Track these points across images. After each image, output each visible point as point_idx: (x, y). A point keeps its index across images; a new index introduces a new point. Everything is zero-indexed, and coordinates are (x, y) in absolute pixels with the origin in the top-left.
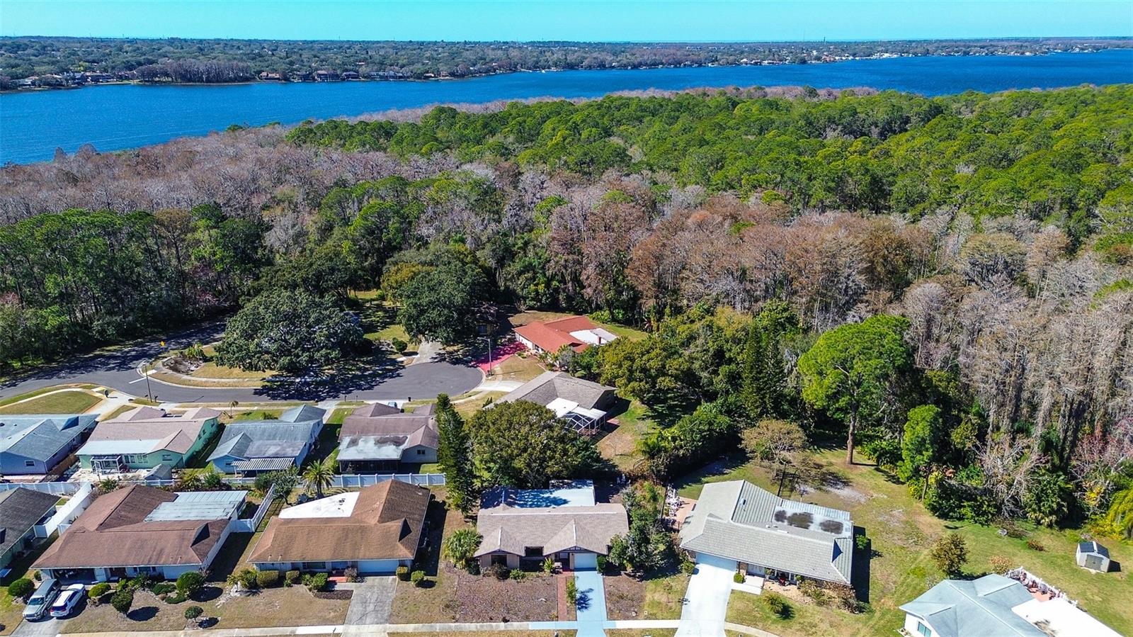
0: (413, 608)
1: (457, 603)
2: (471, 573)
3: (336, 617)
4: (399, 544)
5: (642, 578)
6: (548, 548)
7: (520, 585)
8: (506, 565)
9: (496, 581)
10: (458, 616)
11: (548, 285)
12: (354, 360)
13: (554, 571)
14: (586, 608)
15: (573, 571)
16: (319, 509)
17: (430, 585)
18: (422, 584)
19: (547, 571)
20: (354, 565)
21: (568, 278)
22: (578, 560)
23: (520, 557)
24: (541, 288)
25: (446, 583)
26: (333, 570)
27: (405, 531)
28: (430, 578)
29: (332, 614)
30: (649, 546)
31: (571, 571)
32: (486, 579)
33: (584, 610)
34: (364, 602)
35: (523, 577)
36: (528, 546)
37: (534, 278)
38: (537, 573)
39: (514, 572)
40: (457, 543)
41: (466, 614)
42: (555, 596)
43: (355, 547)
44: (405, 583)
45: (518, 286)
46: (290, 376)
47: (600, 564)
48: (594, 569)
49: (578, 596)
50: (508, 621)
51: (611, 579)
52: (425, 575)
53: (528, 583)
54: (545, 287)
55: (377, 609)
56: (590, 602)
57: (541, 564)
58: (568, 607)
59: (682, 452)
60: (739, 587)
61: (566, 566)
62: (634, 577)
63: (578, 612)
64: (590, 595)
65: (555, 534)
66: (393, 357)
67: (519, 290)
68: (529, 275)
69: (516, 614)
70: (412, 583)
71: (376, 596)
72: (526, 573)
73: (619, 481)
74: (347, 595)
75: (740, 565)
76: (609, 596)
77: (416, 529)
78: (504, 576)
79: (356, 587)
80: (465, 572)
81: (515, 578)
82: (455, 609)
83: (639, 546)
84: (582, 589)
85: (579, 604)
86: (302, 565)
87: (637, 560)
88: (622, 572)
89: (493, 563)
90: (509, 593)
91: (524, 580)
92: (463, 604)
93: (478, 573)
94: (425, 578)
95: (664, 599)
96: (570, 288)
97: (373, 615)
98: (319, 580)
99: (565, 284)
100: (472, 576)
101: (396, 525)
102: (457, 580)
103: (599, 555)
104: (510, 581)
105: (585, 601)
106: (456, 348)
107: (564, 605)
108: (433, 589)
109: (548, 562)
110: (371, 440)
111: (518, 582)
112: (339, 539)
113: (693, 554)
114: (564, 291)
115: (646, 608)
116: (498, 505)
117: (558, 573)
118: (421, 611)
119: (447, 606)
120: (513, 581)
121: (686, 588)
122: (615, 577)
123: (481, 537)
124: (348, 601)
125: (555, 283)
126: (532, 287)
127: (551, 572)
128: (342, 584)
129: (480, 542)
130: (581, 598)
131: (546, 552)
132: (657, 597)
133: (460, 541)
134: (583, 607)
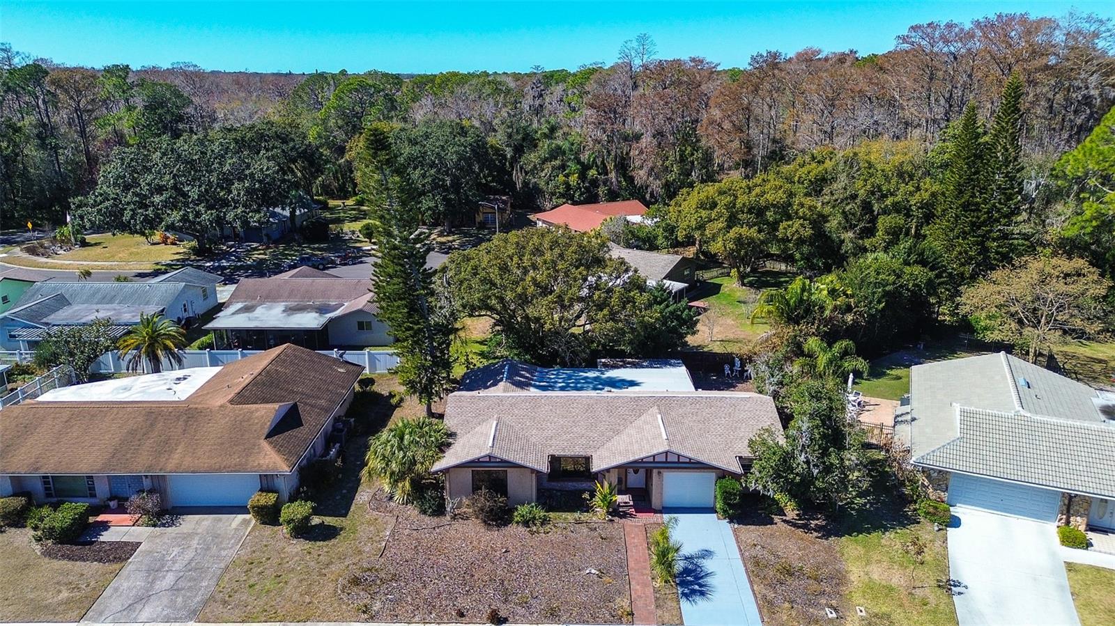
0: (268, 584)
1: (382, 575)
2: (424, 512)
3: (67, 602)
4: (265, 445)
5: (826, 533)
6: (600, 458)
7: (537, 538)
8: (504, 492)
9: (481, 528)
10: (377, 606)
11: (583, 176)
12: (299, 246)
13: (615, 512)
14: (702, 594)
15: (661, 512)
16: (126, 389)
17: (328, 533)
18: (303, 530)
19: (601, 511)
20: (157, 486)
21: (610, 166)
22: (671, 486)
23: (538, 473)
24: (573, 180)
25: (364, 531)
26: (111, 499)
27: (289, 421)
28: (329, 520)
29: (65, 594)
30: (846, 455)
31: (655, 512)
32: (457, 525)
33: (698, 598)
34: (155, 570)
35: (544, 522)
36: (557, 453)
37: (563, 167)
38: (577, 515)
39: (523, 510)
40: (395, 441)
41: (397, 602)
42: (623, 565)
43: (165, 446)
44: (268, 530)
45: (540, 180)
46: (198, 261)
47: (727, 496)
48: (712, 510)
49: (679, 566)
50: (505, 620)
51: (752, 533)
52: (316, 512)
53: (555, 536)
54: (579, 178)
55: (181, 584)
56: (709, 580)
57: (586, 495)
58: (656, 591)
59: (849, 318)
60: (1078, 556)
61: (643, 501)
62: (805, 527)
63: (685, 605)
64: (708, 565)
65: (618, 432)
66: (358, 245)
67: (542, 184)
68: (557, 163)
69: (524, 604)
70: (284, 530)
71: (190, 554)
72: (552, 515)
73: (727, 371)
74: (122, 552)
75: (1070, 504)
76: (756, 567)
77: (316, 425)
78: (499, 517)
79: (151, 537)
80: (412, 511)
81: (526, 523)
82: (375, 589)
83: (825, 453)
84: (687, 550)
85: (683, 584)
86: (39, 486)
87: (819, 484)
88: (776, 519)
89: (476, 488)
90: (510, 556)
91: (547, 528)
92: (395, 578)
93: (439, 511)
94: (316, 520)
95: (897, 579)
96: (614, 180)
97: (165, 601)
98: (64, 516)
99: (607, 174)
100: (427, 519)
101: (267, 413)
102: (390, 527)
103: (723, 474)
104: (515, 530)
105: (697, 578)
106: (450, 238)
107: (645, 585)
108: (333, 541)
109: (603, 489)
110: (279, 308)
111: (532, 533)
112: (132, 433)
113: (940, 478)
114: (605, 184)
115: (857, 598)
116: (495, 384)
117: (624, 515)
118: (288, 591)
119: (356, 581)
120: (521, 529)
121: (946, 556)
122: (761, 528)
123: (452, 435)
124: (116, 566)
125: (592, 173)
126: (561, 178)
127: (609, 513)
128: (120, 529)
129: (449, 445)
130: (686, 571)
131: (596, 467)
132: (877, 573)
133: (402, 439)
134: (693, 592)
